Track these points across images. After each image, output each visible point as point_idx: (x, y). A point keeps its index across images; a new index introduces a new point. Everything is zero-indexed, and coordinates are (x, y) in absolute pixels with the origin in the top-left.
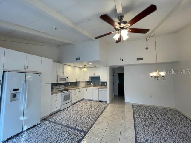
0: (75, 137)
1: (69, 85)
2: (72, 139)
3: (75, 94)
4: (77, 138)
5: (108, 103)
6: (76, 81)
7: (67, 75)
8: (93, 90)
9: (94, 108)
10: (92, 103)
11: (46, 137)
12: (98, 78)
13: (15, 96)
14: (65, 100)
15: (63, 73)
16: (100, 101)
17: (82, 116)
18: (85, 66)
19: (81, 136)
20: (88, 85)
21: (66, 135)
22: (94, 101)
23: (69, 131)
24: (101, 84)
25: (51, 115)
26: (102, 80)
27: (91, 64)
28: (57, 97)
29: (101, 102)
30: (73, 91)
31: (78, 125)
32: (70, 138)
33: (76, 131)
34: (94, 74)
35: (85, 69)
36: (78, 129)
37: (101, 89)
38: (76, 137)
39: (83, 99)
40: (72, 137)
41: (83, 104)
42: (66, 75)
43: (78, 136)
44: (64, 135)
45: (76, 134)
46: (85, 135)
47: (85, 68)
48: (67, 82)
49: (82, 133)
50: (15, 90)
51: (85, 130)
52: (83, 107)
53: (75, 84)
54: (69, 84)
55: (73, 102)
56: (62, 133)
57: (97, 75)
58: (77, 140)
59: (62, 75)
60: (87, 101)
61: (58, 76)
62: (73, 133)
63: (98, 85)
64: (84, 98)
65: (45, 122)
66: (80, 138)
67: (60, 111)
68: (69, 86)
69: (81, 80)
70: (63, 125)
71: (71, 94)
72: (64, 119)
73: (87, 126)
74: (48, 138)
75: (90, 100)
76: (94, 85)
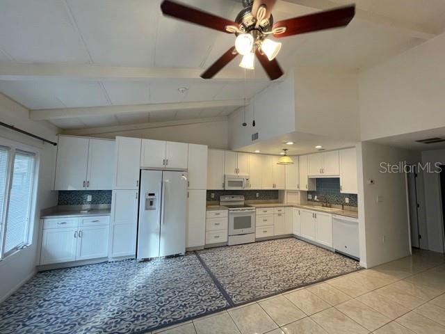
0: (208, 300)
1: (257, 196)
2: (202, 300)
3: (265, 219)
4: (209, 304)
5: (363, 263)
6: (271, 188)
7: (247, 175)
8: (315, 216)
9: (300, 265)
10: (310, 250)
11: (175, 278)
12: (335, 182)
13: (151, 203)
14: (236, 227)
15: (237, 171)
16: (337, 252)
17: (255, 271)
18: (285, 150)
19: (220, 305)
20: (309, 200)
21: (199, 290)
22: (318, 246)
23: (208, 287)
24: (347, 200)
25: (208, 248)
26: (346, 188)
27: (292, 143)
28: (219, 216)
29: (338, 256)
30: (259, 212)
31: (233, 284)
32: (200, 297)
33: (219, 293)
34: (322, 171)
35: (286, 160)
36: (227, 290)
37: (338, 217)
38: (210, 301)
39: (292, 236)
40: (203, 298)
41: (283, 248)
42: (243, 174)
43: (213, 302)
44: (195, 288)
45: (212, 297)
46: (227, 308)
47: (285, 155)
48: (246, 189)
49: (225, 302)
50: (150, 195)
51: (234, 299)
52: (278, 253)
53: (273, 196)
54: (257, 194)
55: (260, 235)
56: (197, 283)
57: (329, 173)
58: (205, 308)
59: (233, 174)
60: (299, 243)
61: (225, 176)
62: (211, 293)
63: (337, 203)
64: (296, 233)
65: (193, 256)
66: (212, 308)
67: (226, 246)
68: (256, 198)
69: (288, 188)
70: (209, 272)
71: (253, 216)
72: (221, 263)
73: (247, 294)
74: (176, 280)
75: (310, 243)
76: (326, 203)
